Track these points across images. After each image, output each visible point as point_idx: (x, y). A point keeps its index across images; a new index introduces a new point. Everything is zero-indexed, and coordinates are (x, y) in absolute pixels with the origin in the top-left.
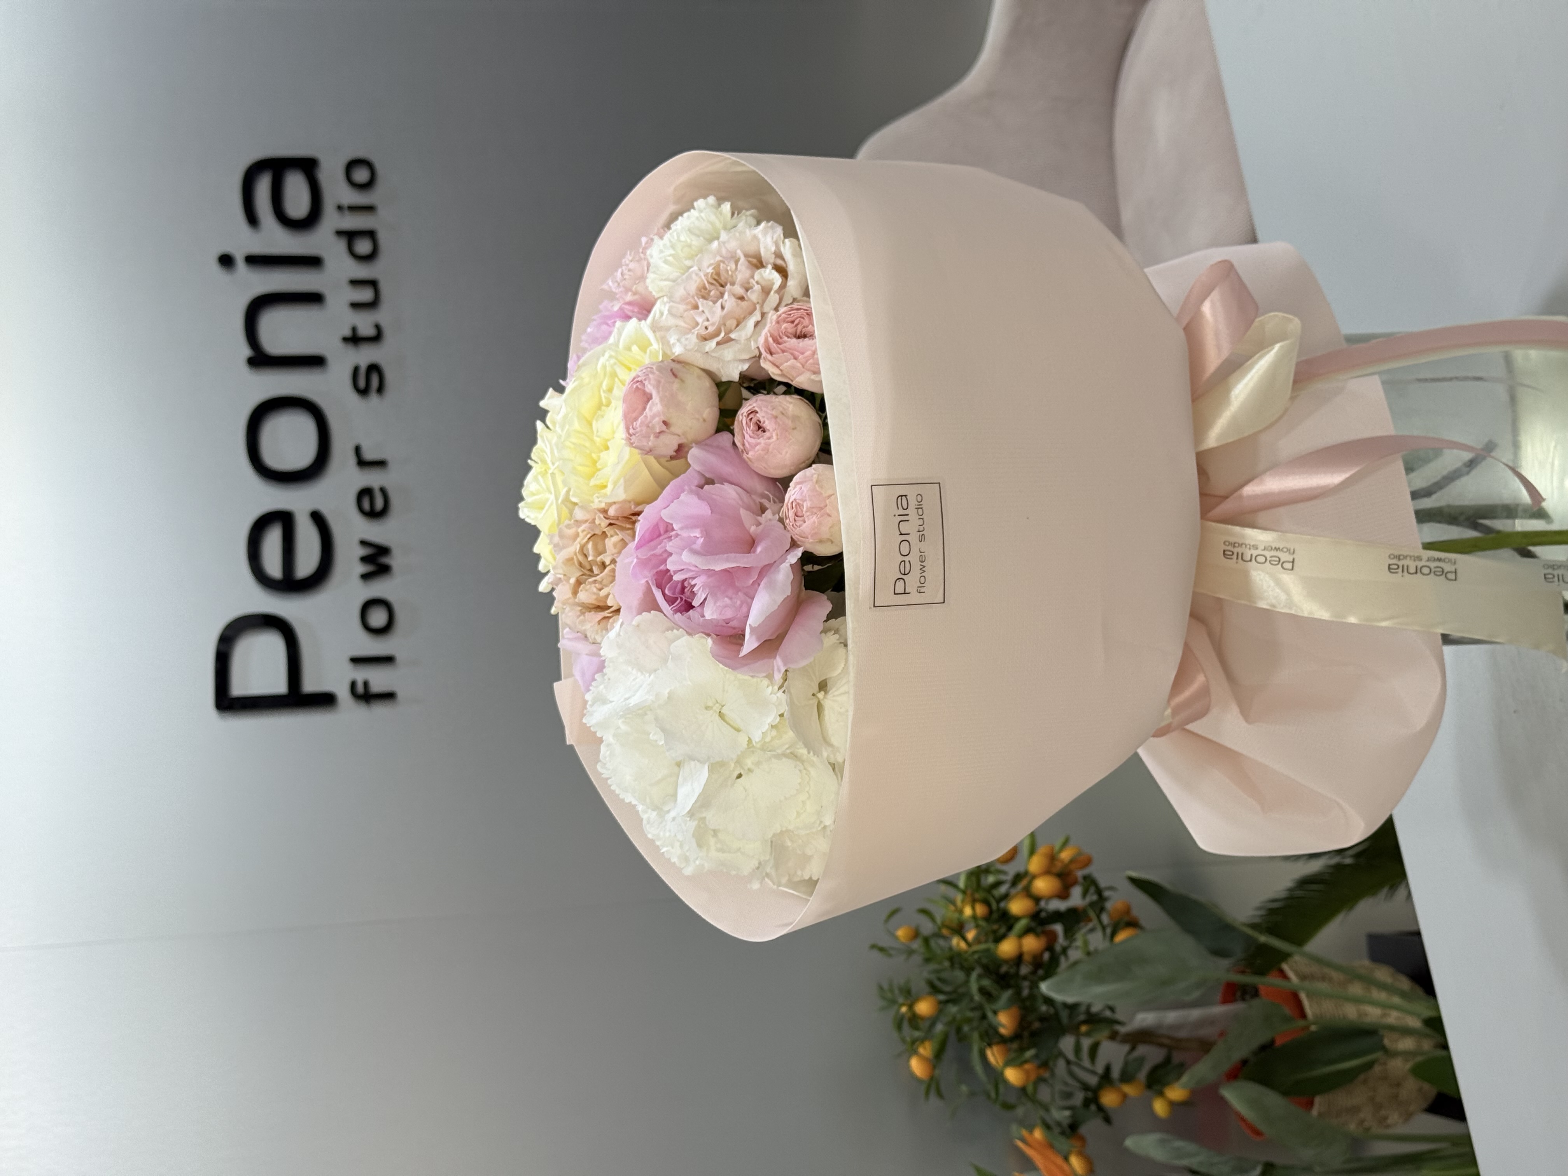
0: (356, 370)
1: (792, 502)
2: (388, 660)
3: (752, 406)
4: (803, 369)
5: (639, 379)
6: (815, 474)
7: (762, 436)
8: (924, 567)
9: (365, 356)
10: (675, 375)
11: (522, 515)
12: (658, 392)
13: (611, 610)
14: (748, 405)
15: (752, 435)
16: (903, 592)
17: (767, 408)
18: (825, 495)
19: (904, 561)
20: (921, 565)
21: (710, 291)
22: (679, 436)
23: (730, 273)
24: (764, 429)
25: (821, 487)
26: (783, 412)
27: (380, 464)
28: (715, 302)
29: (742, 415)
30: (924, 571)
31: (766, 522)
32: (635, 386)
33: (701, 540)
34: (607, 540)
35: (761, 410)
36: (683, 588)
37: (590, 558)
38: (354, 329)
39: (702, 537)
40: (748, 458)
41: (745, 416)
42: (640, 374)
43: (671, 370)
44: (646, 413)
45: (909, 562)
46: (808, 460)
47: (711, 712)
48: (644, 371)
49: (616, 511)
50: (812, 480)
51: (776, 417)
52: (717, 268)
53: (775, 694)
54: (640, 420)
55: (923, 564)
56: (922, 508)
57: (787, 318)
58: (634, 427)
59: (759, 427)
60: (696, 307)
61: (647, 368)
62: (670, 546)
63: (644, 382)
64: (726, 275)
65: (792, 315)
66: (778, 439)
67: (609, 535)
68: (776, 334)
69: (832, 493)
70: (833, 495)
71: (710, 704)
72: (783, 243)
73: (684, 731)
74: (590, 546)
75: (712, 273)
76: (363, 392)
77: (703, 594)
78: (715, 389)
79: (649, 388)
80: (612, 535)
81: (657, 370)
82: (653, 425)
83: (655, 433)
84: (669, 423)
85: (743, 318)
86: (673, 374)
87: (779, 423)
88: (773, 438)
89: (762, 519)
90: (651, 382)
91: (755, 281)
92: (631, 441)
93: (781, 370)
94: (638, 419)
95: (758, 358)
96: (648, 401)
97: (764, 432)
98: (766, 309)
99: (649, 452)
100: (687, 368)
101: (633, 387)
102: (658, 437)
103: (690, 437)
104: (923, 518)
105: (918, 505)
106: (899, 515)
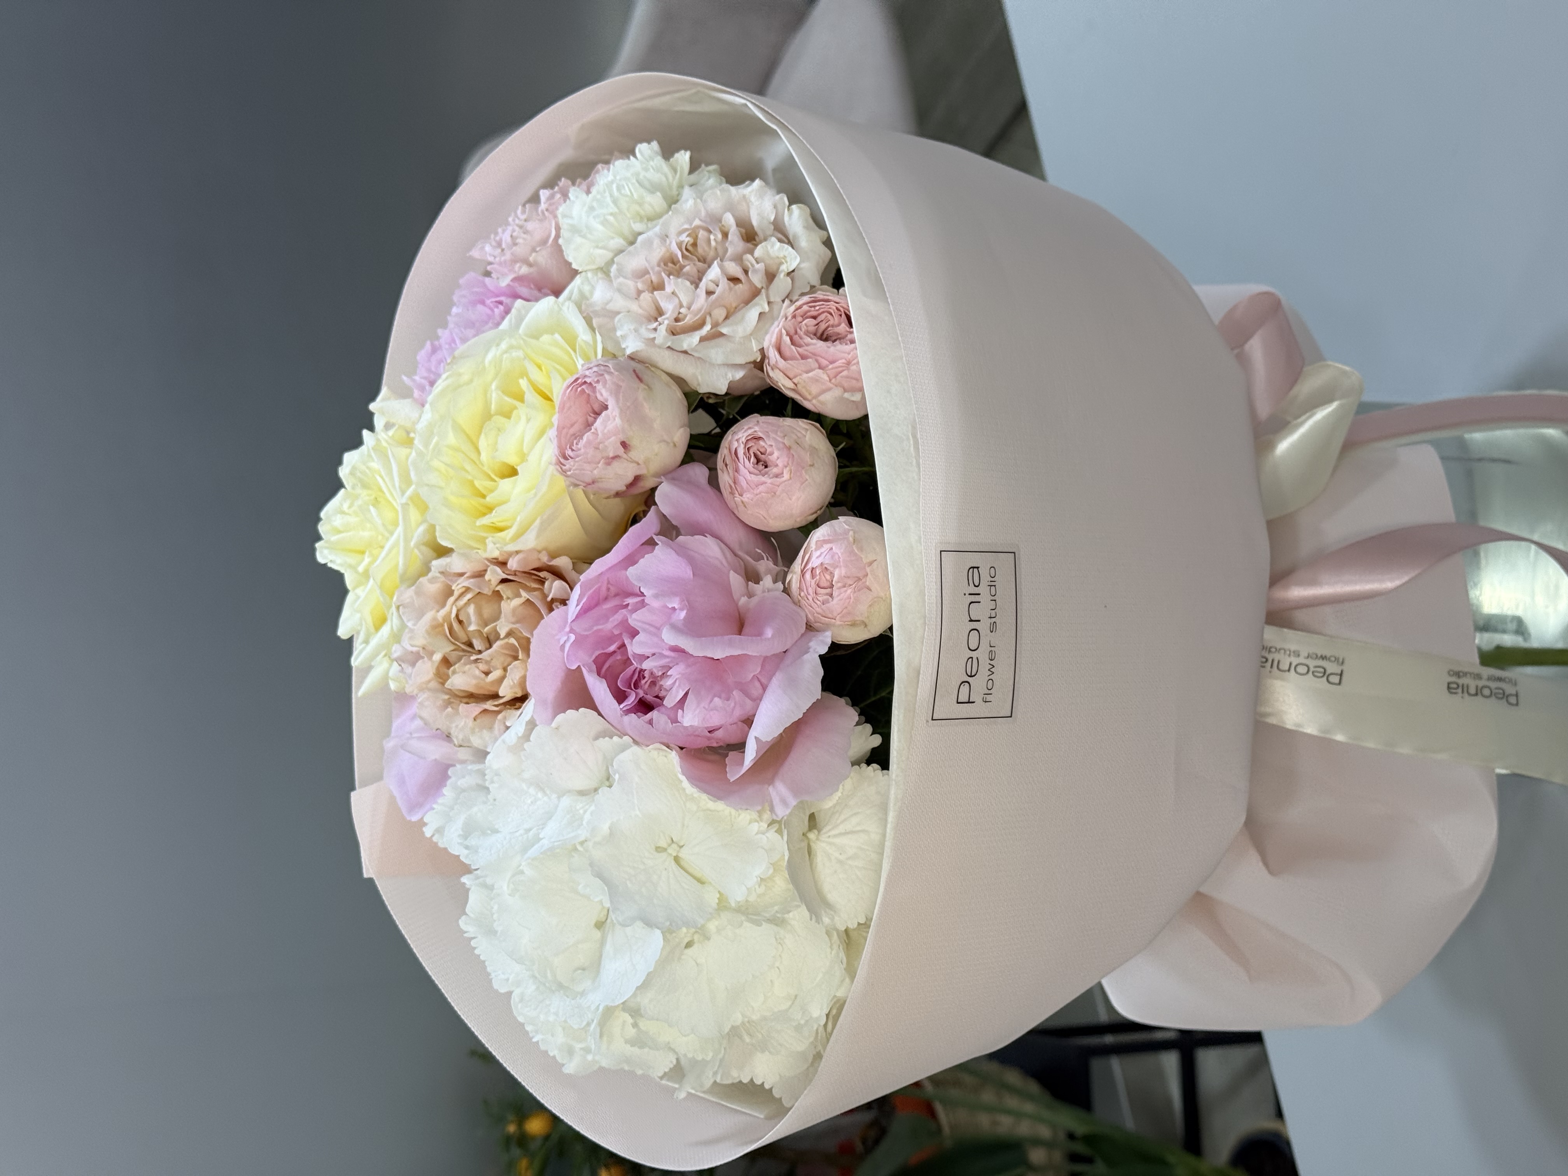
1: (815, 568)
3: (753, 430)
4: (831, 385)
5: (588, 380)
6: (849, 530)
7: (766, 473)
8: (994, 666)
10: (640, 379)
11: (321, 558)
12: (617, 401)
13: (501, 701)
14: (746, 428)
15: (752, 470)
16: (967, 700)
17: (776, 434)
18: (865, 561)
19: (972, 658)
20: (990, 664)
21: (682, 267)
22: (638, 464)
23: (713, 243)
24: (765, 462)
25: (861, 549)
26: (796, 441)
28: (695, 283)
29: (738, 440)
30: (993, 673)
31: (764, 592)
32: (579, 389)
33: (683, 614)
34: (503, 604)
35: (768, 436)
36: (640, 678)
37: (472, 628)
39: (682, 609)
40: (737, 502)
41: (742, 443)
42: (587, 373)
43: (634, 371)
44: (596, 429)
45: (978, 659)
46: (821, 509)
47: (664, 855)
48: (595, 369)
49: (519, 562)
50: (848, 539)
51: (789, 448)
52: (694, 234)
53: (763, 834)
54: (585, 438)
55: (992, 662)
56: (995, 586)
57: (809, 311)
58: (574, 448)
59: (758, 461)
60: (660, 287)
61: (598, 366)
62: (635, 619)
63: (594, 385)
64: (706, 248)
65: (817, 308)
66: (791, 478)
67: (505, 597)
68: (792, 332)
70: (878, 561)
71: (663, 843)
72: (789, 210)
73: (628, 882)
74: (471, 609)
75: (688, 241)
77: (681, 691)
78: (685, 403)
79: (604, 393)
80: (510, 596)
81: (614, 369)
82: (606, 446)
83: (608, 458)
84: (629, 445)
85: (736, 308)
86: (638, 377)
87: (793, 455)
88: (783, 477)
89: (757, 588)
90: (607, 386)
91: (754, 257)
92: (564, 468)
93: (794, 383)
94: (581, 437)
95: (759, 366)
96: (598, 414)
97: (766, 467)
98: (776, 298)
99: (590, 484)
100: (653, 371)
101: (576, 390)
102: (608, 464)
103: (653, 467)
104: (995, 600)
105: (991, 581)
106: (970, 594)
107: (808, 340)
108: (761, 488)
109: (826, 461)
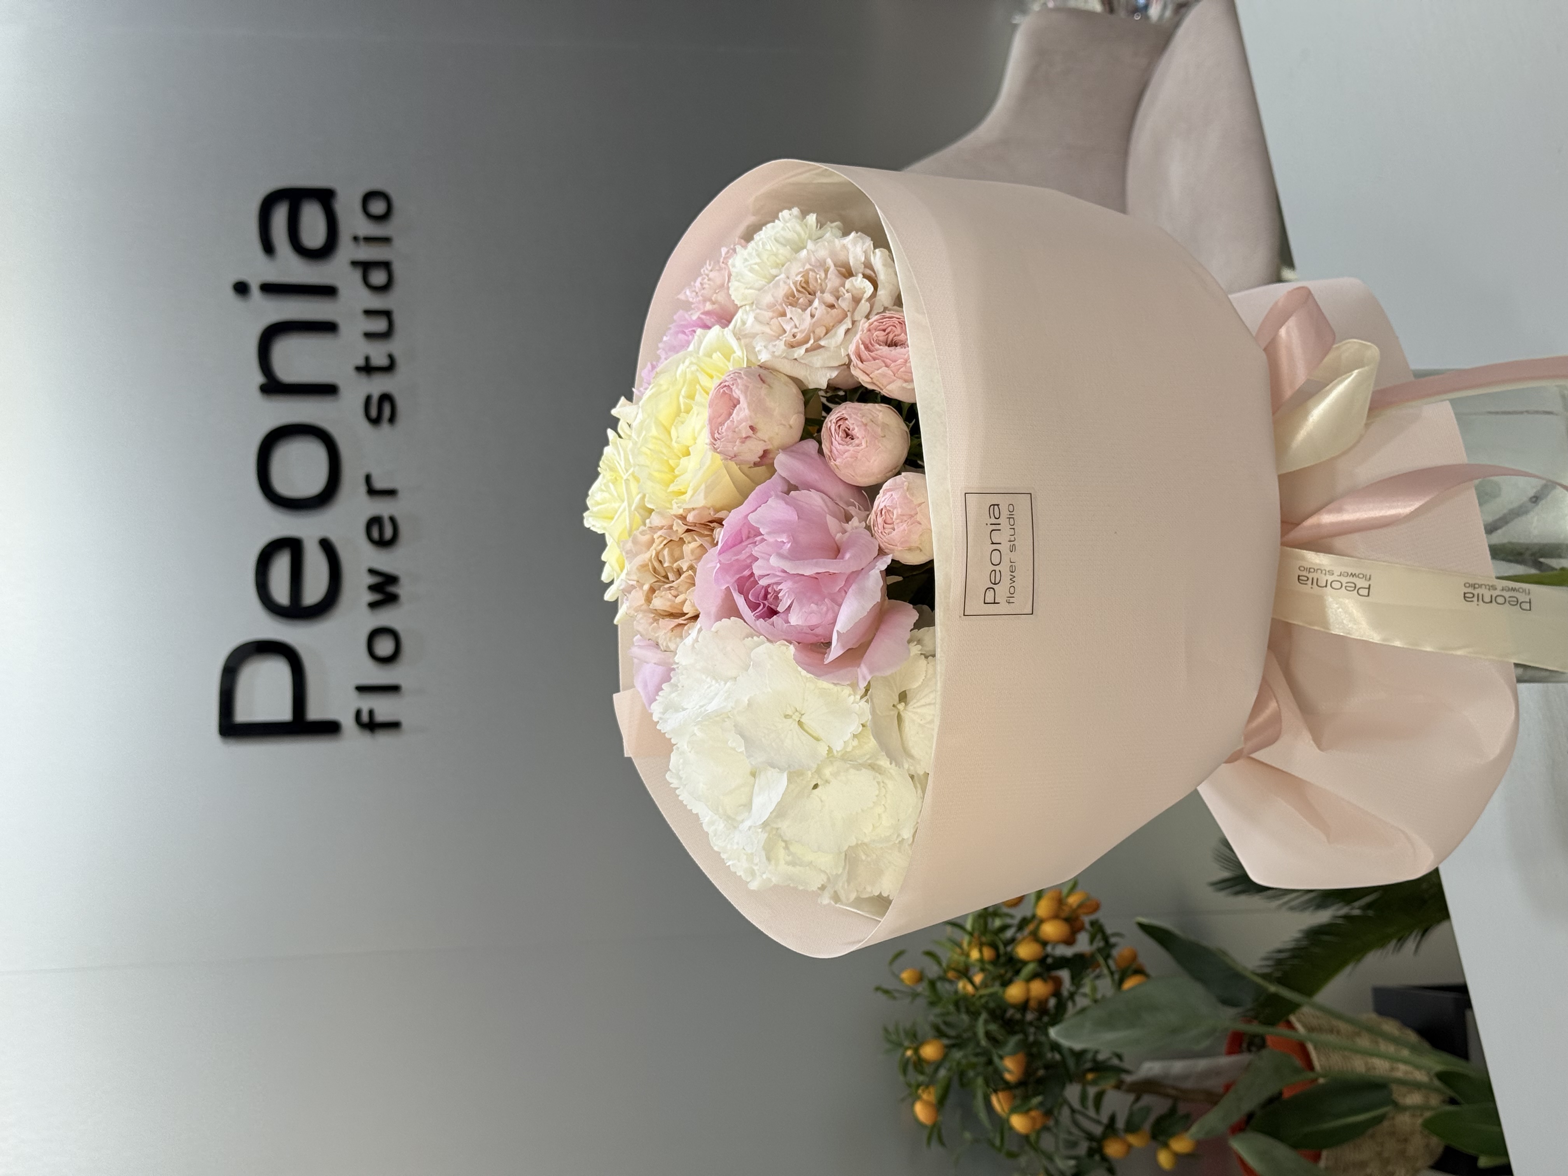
0: (368, 400)
1: (882, 509)
2: (393, 689)
3: (841, 413)
4: (895, 378)
5: (727, 384)
6: (905, 481)
7: (851, 443)
8: (1014, 577)
9: (377, 386)
10: (763, 381)
11: (587, 524)
12: (746, 397)
13: (687, 616)
14: (837, 412)
15: (841, 442)
16: (993, 602)
17: (857, 415)
18: (916, 502)
19: (995, 571)
20: (1011, 575)
21: (798, 299)
22: (765, 441)
23: (819, 281)
24: (852, 436)
25: (912, 495)
26: (873, 420)
27: (391, 493)
28: (804, 310)
29: (831, 421)
30: (1014, 582)
31: (853, 529)
32: (722, 391)
33: (789, 545)
34: (685, 547)
35: (851, 417)
36: (767, 593)
37: (666, 565)
38: (367, 359)
39: (788, 542)
40: (836, 465)
41: (834, 423)
42: (727, 379)
43: (759, 375)
44: (733, 418)
45: (1000, 571)
46: (895, 469)
47: (790, 721)
48: (732, 376)
49: (694, 517)
50: (903, 488)
51: (866, 425)
52: (806, 275)
53: (857, 703)
54: (726, 424)
55: (1012, 574)
56: (1013, 518)
57: (880, 326)
58: (719, 432)
59: (847, 435)
60: (784, 314)
61: (734, 373)
62: (756, 551)
63: (731, 387)
64: (815, 285)
65: (884, 323)
66: (867, 446)
67: (686, 542)
68: (867, 342)
69: (923, 501)
70: (924, 503)
71: (789, 712)
72: (873, 253)
73: (763, 739)
74: (666, 552)
75: (801, 281)
76: (375, 421)
77: (789, 600)
78: (801, 396)
79: (737, 393)
80: (690, 541)
81: (744, 375)
82: (740, 430)
83: (741, 438)
84: (756, 428)
85: (833, 326)
86: (762, 380)
87: (869, 431)
88: (863, 445)
89: (848, 526)
90: (739, 387)
91: (845, 289)
92: (715, 446)
93: (872, 378)
94: (724, 424)
95: (848, 365)
96: (735, 406)
97: (853, 439)
98: (857, 317)
99: (732, 458)
100: (774, 375)
101: (720, 392)
102: (743, 442)
103: (777, 443)
104: (1014, 529)
105: (1010, 515)
106: (991, 524)
107: (879, 346)
108: (848, 454)
109: (896, 433)
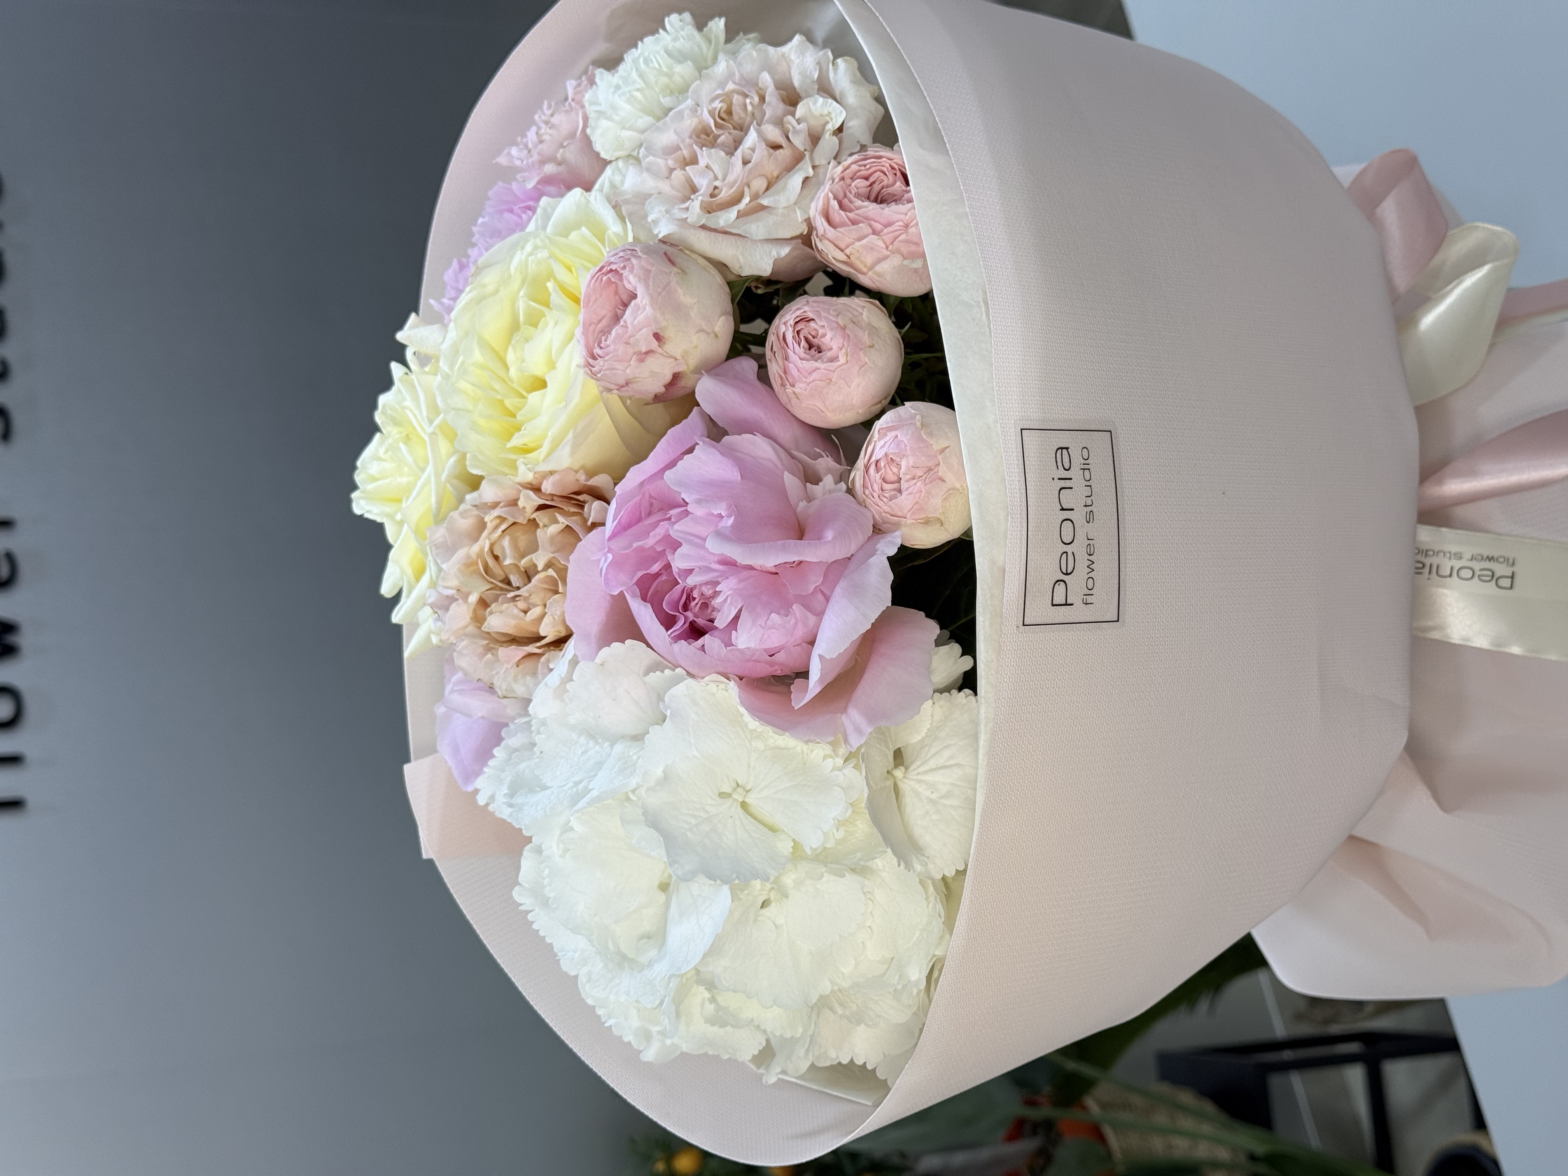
1: (877, 460)
2: (13, 760)
3: (802, 311)
4: (889, 253)
5: (614, 267)
6: (917, 417)
7: (819, 358)
8: (1093, 562)
10: (673, 263)
11: (357, 510)
12: (647, 287)
13: (544, 642)
14: (794, 308)
15: (801, 357)
16: (1064, 602)
17: (829, 313)
18: (936, 447)
19: (1067, 553)
20: (1089, 560)
21: (717, 137)
22: (676, 359)
23: (749, 108)
24: (821, 347)
25: (931, 435)
26: (853, 320)
28: (731, 153)
29: (785, 323)
30: (1093, 570)
31: (825, 494)
32: (605, 278)
33: (731, 521)
34: (539, 532)
35: (819, 316)
36: (690, 598)
37: (507, 562)
39: (729, 516)
40: (794, 393)
41: (788, 327)
42: (612, 259)
43: (665, 254)
44: (625, 322)
45: (1073, 554)
47: (729, 802)
48: (621, 254)
49: (553, 485)
50: (915, 424)
51: (844, 328)
52: (727, 98)
53: (840, 770)
54: (614, 332)
55: (1089, 557)
56: (1088, 469)
57: (860, 171)
58: (602, 345)
59: (811, 346)
60: (694, 161)
61: (624, 251)
62: (677, 530)
63: (621, 272)
64: (743, 115)
65: (868, 166)
66: (847, 362)
67: (541, 525)
68: (841, 195)
69: (947, 445)
71: (727, 789)
72: (833, 64)
73: (689, 834)
74: (506, 542)
75: (721, 107)
77: (733, 608)
78: (728, 290)
79: (632, 281)
80: (547, 524)
81: (642, 252)
82: (637, 340)
83: (639, 353)
84: (663, 337)
85: (778, 177)
86: (670, 260)
87: (849, 336)
88: (839, 361)
89: (816, 490)
90: (635, 271)
91: (795, 119)
92: (593, 369)
93: (847, 256)
94: (609, 332)
95: (806, 240)
96: (626, 305)
97: (819, 352)
98: (820, 160)
99: (623, 386)
100: (687, 254)
101: (602, 280)
102: (642, 361)
103: (693, 362)
104: (1090, 486)
105: (1084, 464)
106: (1059, 479)
107: (859, 203)
108: (815, 375)
109: (888, 341)
